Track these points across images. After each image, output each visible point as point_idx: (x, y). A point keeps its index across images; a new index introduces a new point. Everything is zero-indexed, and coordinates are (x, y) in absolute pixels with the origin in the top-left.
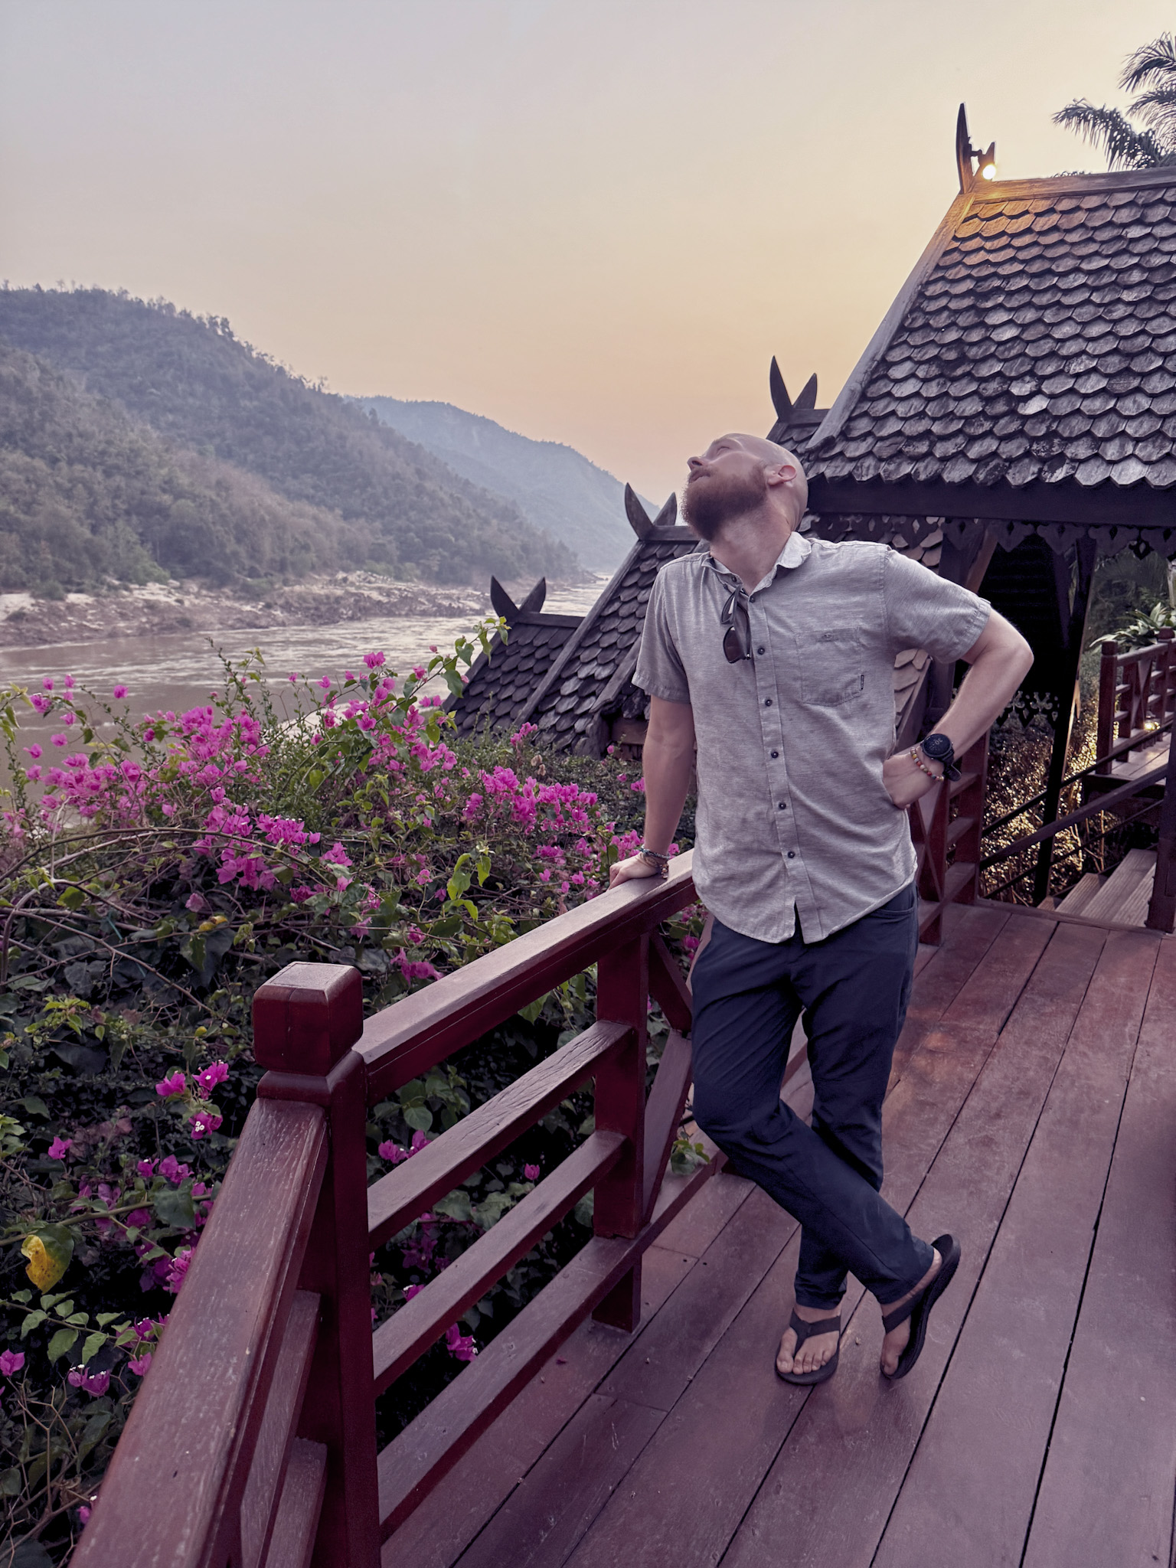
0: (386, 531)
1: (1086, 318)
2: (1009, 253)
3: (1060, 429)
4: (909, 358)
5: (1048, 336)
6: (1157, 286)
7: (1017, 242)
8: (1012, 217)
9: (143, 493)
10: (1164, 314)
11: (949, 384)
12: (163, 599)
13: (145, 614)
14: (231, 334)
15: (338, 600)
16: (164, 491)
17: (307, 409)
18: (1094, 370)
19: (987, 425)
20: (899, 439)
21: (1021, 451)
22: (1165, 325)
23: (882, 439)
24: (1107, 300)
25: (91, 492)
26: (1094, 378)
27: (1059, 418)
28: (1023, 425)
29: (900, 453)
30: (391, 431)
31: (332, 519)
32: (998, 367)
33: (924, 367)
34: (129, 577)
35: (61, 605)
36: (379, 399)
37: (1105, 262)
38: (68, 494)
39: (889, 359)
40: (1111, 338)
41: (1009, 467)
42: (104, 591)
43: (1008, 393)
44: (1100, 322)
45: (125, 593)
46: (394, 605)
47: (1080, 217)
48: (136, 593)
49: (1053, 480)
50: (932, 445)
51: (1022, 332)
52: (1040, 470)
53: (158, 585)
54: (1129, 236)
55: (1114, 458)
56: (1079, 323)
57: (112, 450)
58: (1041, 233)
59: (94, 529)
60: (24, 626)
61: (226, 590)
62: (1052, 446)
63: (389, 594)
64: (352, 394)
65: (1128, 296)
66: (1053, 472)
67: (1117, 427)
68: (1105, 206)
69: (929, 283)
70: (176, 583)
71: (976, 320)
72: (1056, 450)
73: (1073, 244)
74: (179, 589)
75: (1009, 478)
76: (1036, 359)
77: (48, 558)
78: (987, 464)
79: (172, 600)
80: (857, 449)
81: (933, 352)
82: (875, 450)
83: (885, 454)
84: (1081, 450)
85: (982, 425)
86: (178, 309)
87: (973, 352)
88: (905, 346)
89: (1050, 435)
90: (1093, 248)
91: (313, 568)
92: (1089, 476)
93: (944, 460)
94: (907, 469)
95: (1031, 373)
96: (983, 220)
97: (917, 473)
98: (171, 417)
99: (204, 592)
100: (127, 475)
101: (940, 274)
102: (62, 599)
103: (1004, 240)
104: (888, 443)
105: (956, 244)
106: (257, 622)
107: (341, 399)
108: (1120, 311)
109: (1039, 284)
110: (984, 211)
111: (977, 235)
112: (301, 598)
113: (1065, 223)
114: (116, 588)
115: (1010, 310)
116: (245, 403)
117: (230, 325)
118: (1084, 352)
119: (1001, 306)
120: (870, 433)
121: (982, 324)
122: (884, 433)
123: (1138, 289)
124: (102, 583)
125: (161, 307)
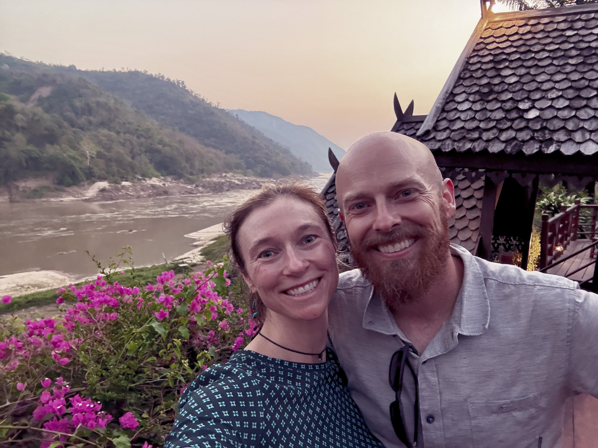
0: (241, 158)
1: (552, 72)
2: (509, 43)
3: (548, 126)
4: (464, 92)
5: (534, 80)
6: (586, 57)
7: (511, 39)
8: (507, 28)
9: (151, 144)
10: (592, 70)
11: (486, 104)
12: (158, 184)
13: (151, 189)
14: (185, 87)
15: (223, 183)
16: (159, 144)
17: (213, 114)
18: (561, 96)
19: (509, 124)
20: (463, 131)
21: (529, 137)
22: (594, 75)
23: (454, 131)
24: (561, 63)
25: (132, 144)
26: (561, 101)
27: (547, 120)
28: (528, 123)
29: (464, 137)
30: (243, 122)
31: (221, 154)
32: (510, 96)
33: (472, 96)
34: (145, 175)
35: (119, 186)
36: (239, 110)
37: (557, 46)
38: (123, 145)
39: (454, 92)
40: (566, 81)
41: (523, 145)
42: (136, 180)
43: (517, 108)
44: (559, 74)
45: (144, 181)
46: (244, 185)
47: (541, 27)
48: (148, 182)
49: (549, 152)
50: (481, 134)
51: (520, 79)
52: (540, 147)
53: (156, 179)
54: (567, 34)
55: (580, 141)
56: (549, 74)
57: (140, 129)
58: (523, 34)
59: (133, 158)
60: (106, 194)
61: (182, 180)
62: (545, 134)
63: (242, 181)
64: (229, 109)
65: (572, 61)
66: (548, 148)
67: (579, 125)
68: (551, 22)
69: (471, 57)
70: (163, 178)
71: (496, 73)
72: (548, 136)
73: (539, 39)
74: (163, 180)
75: (524, 150)
76: (530, 91)
77: (115, 169)
78: (511, 144)
79: (161, 184)
80: (442, 136)
81: (476, 89)
82: (451, 136)
83: (457, 138)
84: (561, 136)
85: (506, 124)
86: (166, 78)
87: (496, 88)
88: (461, 86)
89: (543, 129)
90: (549, 40)
91: (214, 172)
92: (568, 150)
93: (488, 141)
94: (468, 146)
95: (528, 98)
96: (493, 30)
97: (474, 147)
98: (162, 117)
99: (173, 181)
100: (146, 138)
101: (475, 54)
102: (120, 184)
103: (505, 38)
104: (457, 132)
105: (482, 40)
106: (192, 192)
107: (225, 110)
108: (569, 69)
109: (525, 57)
110: (493, 26)
111: (492, 36)
112: (209, 183)
113: (534, 29)
114: (140, 180)
115: (513, 69)
116: (190, 112)
117: (185, 83)
118: (554, 88)
119: (507, 67)
120: (447, 128)
121: (499, 75)
122: (455, 128)
123: (576, 58)
124: (135, 178)
125: (159, 77)
